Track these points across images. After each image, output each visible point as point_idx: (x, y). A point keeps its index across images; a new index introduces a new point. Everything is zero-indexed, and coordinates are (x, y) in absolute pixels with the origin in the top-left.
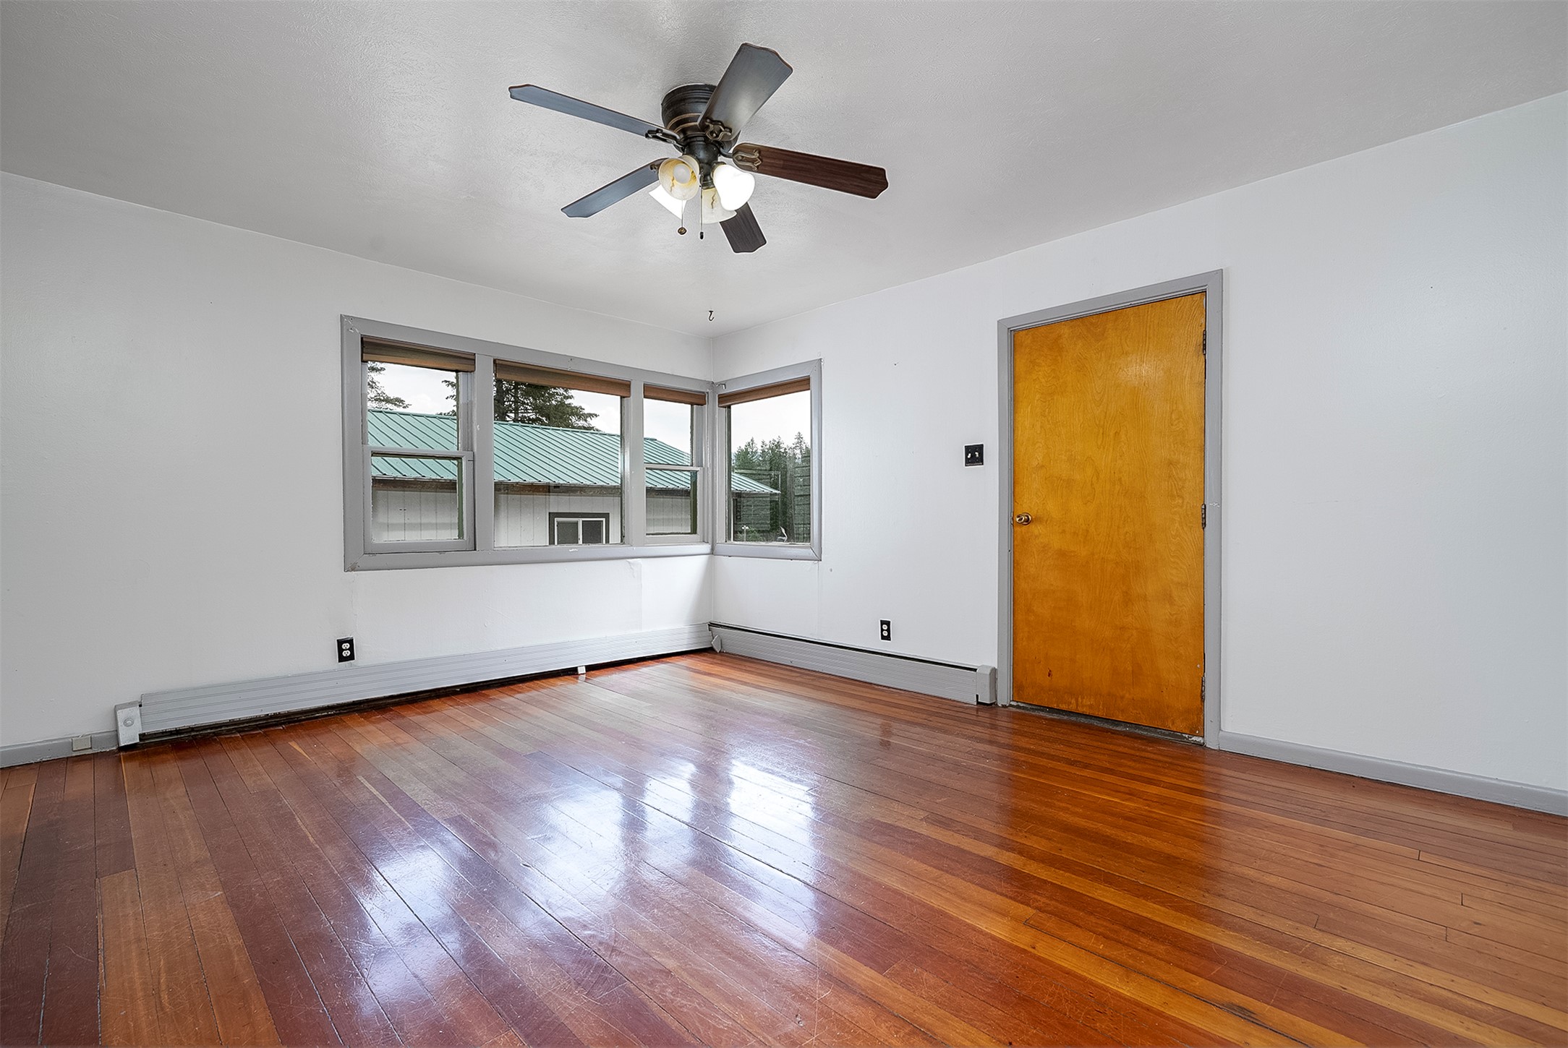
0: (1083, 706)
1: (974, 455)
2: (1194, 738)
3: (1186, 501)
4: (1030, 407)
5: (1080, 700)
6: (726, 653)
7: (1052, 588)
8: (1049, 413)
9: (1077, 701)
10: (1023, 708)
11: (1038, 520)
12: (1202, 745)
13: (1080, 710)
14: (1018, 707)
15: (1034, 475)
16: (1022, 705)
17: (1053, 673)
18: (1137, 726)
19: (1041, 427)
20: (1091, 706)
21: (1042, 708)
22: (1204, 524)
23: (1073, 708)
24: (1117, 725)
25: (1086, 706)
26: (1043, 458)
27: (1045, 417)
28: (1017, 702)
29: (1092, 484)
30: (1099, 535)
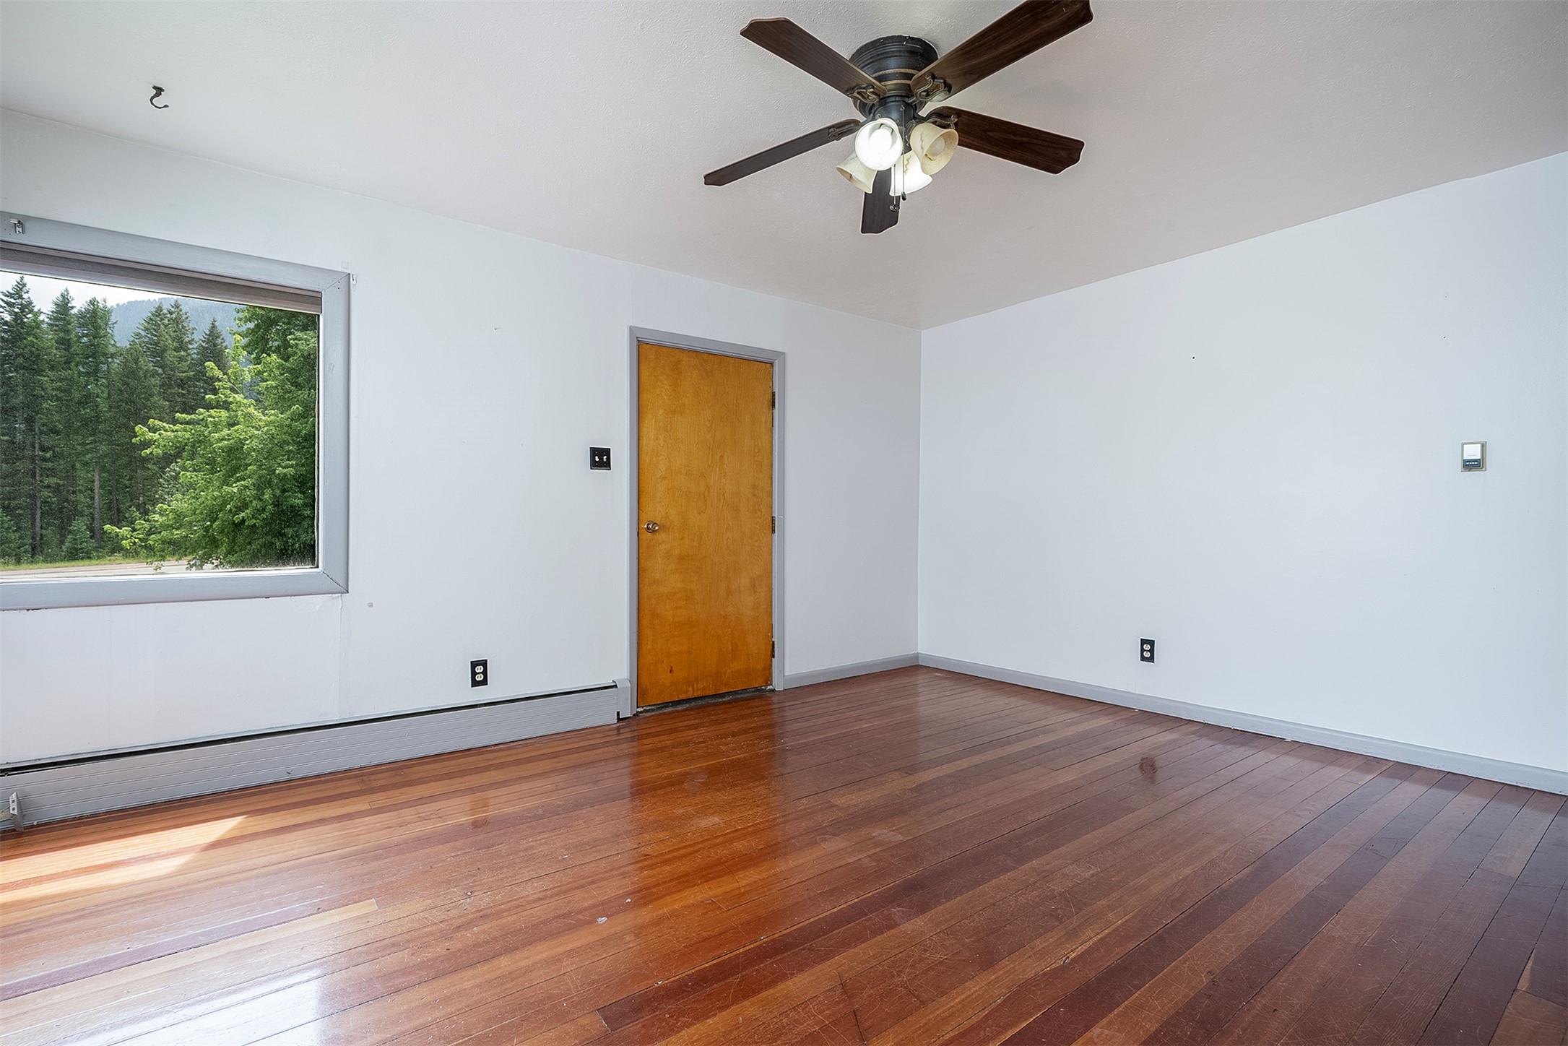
0: (698, 690)
1: (600, 458)
2: (768, 688)
3: (763, 514)
4: (654, 420)
5: (695, 686)
6: (38, 825)
7: (673, 590)
8: (671, 429)
9: (693, 687)
10: (653, 710)
11: (663, 528)
12: (773, 691)
13: (696, 695)
14: (646, 711)
15: (658, 486)
16: (648, 708)
17: (674, 669)
18: (735, 692)
19: (664, 441)
20: (704, 688)
21: (666, 705)
22: (773, 531)
23: (690, 695)
24: (724, 697)
25: (699, 689)
26: (666, 470)
27: (667, 432)
28: (642, 707)
29: (704, 497)
30: (709, 540)
